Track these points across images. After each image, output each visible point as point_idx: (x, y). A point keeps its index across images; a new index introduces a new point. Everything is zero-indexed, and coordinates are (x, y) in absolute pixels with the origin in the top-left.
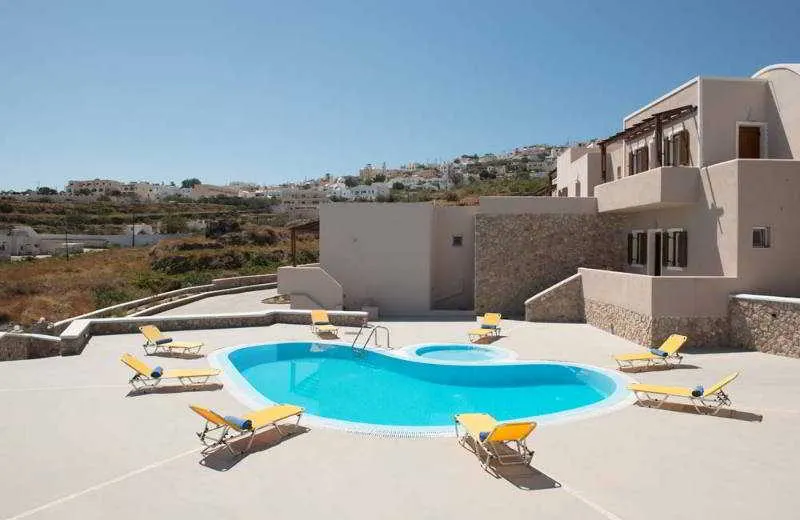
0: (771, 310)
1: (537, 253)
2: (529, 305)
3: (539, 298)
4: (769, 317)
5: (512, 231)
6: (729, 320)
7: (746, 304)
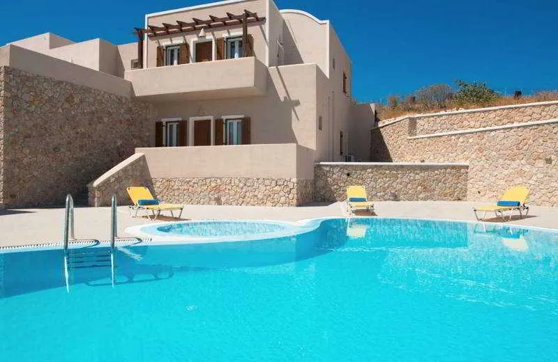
0: (346, 172)
1: (79, 130)
2: (99, 187)
3: (108, 179)
4: (345, 176)
5: (51, 99)
6: (315, 182)
7: (328, 169)
